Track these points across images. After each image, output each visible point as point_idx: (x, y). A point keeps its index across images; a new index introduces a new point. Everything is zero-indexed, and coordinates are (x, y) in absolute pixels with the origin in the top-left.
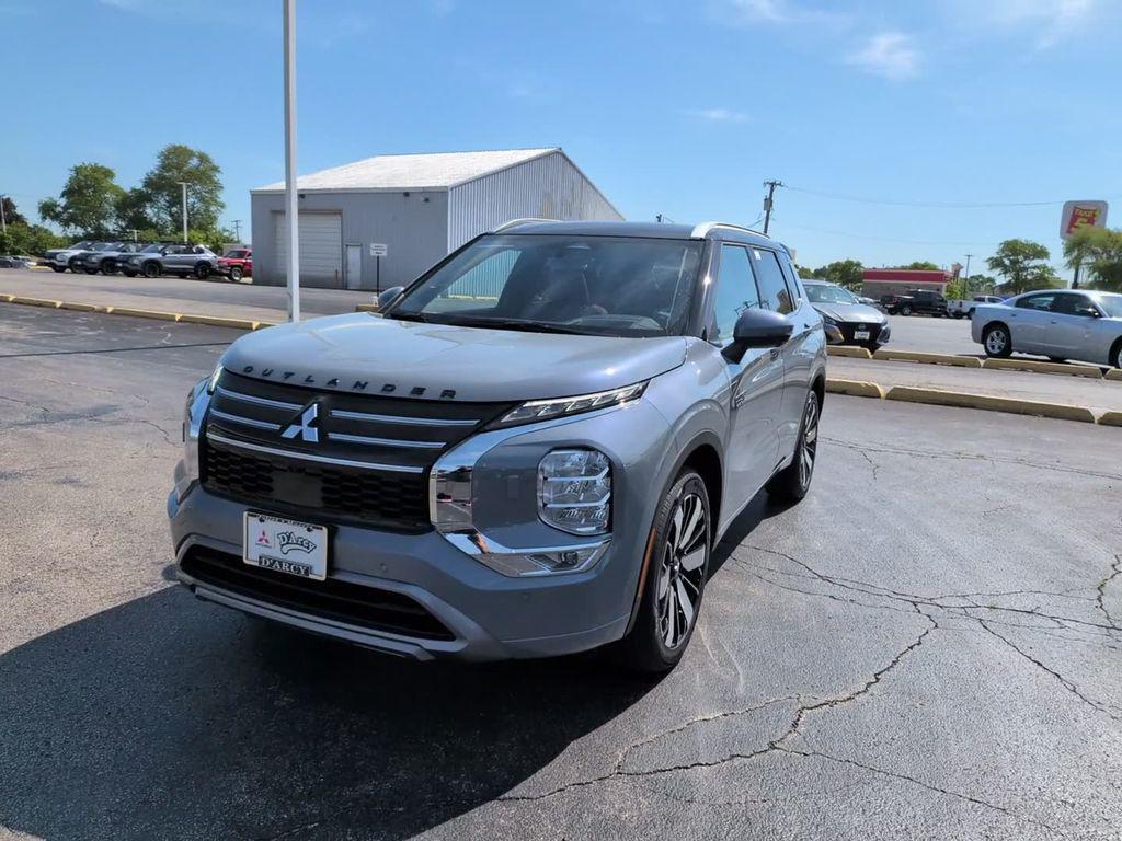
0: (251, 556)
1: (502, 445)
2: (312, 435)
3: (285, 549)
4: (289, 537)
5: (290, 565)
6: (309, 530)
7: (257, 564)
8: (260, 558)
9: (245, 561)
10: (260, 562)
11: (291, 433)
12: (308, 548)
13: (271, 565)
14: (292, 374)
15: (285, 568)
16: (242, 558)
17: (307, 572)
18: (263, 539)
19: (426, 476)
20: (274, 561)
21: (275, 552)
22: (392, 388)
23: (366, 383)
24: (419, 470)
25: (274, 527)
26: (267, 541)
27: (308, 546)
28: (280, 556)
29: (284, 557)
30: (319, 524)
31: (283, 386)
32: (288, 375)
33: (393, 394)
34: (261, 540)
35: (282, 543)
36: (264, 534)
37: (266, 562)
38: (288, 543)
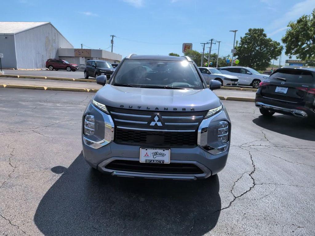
0: (142, 160)
2: (159, 124)
3: (154, 157)
4: (156, 154)
5: (157, 161)
6: (164, 151)
7: (145, 162)
9: (140, 162)
10: (146, 162)
11: (153, 124)
13: (150, 162)
14: (141, 107)
15: (155, 162)
16: (139, 161)
17: (163, 162)
18: (147, 155)
19: (196, 133)
20: (151, 161)
21: (151, 158)
22: (176, 109)
23: (167, 108)
24: (194, 131)
25: (150, 151)
26: (148, 155)
27: (163, 155)
29: (154, 159)
30: (167, 148)
31: (139, 111)
32: (139, 107)
33: (177, 111)
34: (145, 155)
35: (154, 155)
36: (147, 153)
37: (148, 161)
38: (156, 155)
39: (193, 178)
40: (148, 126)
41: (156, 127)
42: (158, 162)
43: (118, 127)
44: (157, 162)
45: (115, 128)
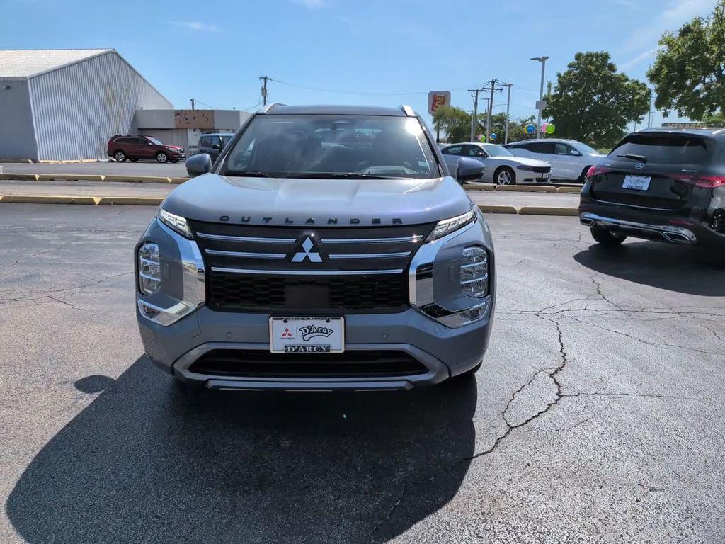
0: (277, 346)
1: (443, 249)
2: (315, 257)
3: (306, 338)
4: (310, 329)
5: (313, 347)
6: (328, 321)
7: (283, 352)
8: (286, 347)
9: (272, 352)
10: (286, 351)
11: (299, 258)
12: (327, 333)
13: (296, 350)
14: (270, 218)
15: (309, 351)
16: (269, 351)
17: (327, 350)
18: (287, 334)
19: (405, 275)
20: (299, 347)
21: (298, 341)
22: (358, 221)
23: (336, 220)
24: (400, 271)
25: (296, 325)
26: (290, 335)
27: (327, 332)
28: (302, 343)
29: (306, 343)
30: (336, 316)
31: (267, 227)
32: (268, 219)
33: (359, 225)
34: (284, 335)
35: (304, 334)
36: (287, 330)
37: (291, 349)
38: (309, 333)
39: (402, 384)
40: (287, 263)
41: (307, 264)
42: (315, 349)
43: (214, 269)
44: (312, 349)
45: (207, 271)
